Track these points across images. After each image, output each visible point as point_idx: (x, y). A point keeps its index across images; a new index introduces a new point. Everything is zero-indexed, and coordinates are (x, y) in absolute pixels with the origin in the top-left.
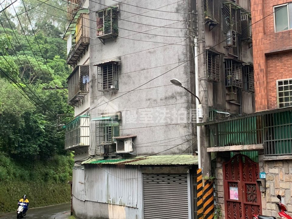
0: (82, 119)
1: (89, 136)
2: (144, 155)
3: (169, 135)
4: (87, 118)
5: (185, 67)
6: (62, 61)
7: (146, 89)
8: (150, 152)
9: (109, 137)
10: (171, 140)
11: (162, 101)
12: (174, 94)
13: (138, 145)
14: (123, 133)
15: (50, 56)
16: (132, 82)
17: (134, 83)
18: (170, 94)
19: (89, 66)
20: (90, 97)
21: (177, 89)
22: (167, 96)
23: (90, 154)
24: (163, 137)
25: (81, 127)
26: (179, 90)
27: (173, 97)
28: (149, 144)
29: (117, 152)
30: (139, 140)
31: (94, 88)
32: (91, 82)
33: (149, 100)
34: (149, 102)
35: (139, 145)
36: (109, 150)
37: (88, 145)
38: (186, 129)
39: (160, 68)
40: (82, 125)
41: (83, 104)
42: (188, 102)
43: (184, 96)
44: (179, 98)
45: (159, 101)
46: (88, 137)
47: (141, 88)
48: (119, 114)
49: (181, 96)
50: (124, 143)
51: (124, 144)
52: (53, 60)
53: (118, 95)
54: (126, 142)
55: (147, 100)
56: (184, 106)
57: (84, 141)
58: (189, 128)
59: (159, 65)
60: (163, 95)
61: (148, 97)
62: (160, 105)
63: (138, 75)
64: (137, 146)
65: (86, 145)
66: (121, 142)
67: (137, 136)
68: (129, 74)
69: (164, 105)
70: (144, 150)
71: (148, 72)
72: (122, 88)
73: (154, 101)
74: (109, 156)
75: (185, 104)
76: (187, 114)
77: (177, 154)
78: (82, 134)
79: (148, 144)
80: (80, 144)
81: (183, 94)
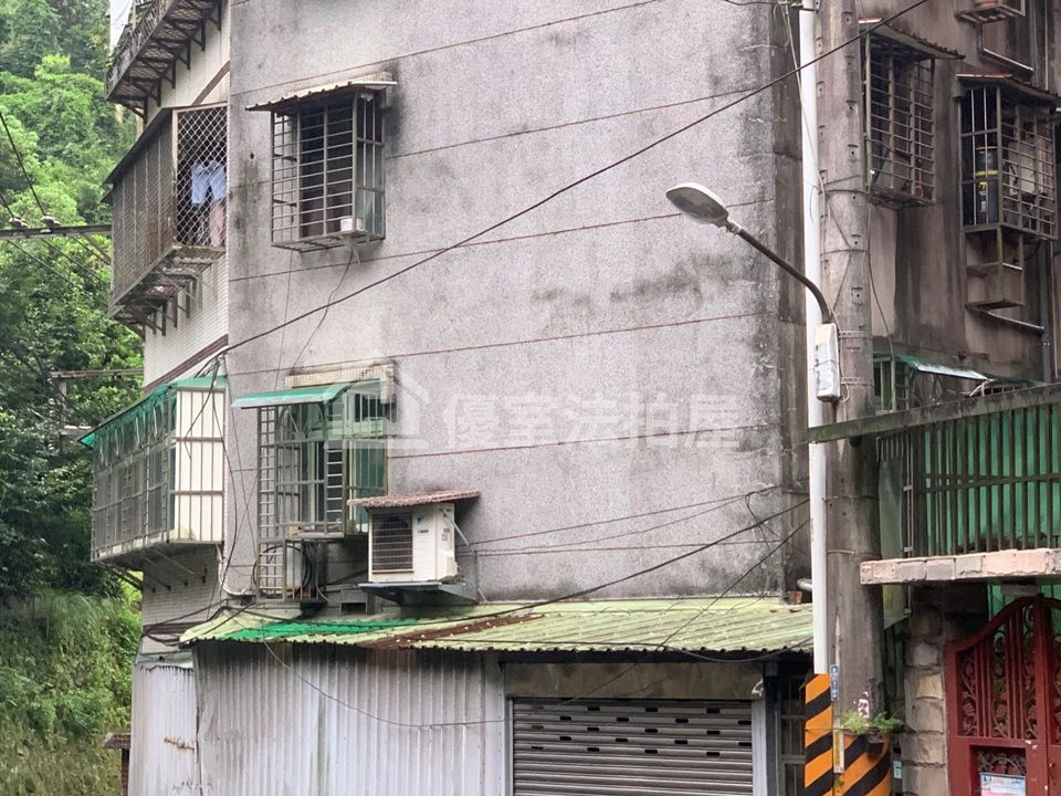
0: (186, 396)
1: (221, 493)
2: (520, 597)
3: (657, 494)
4: (212, 391)
5: (747, 120)
6: (84, 86)
7: (534, 240)
8: (552, 584)
9: (329, 500)
10: (667, 518)
11: (619, 306)
12: (689, 268)
13: (486, 546)
14: (404, 479)
15: (16, 54)
16: (456, 199)
17: (467, 204)
18: (666, 267)
19: (228, 113)
20: (226, 277)
21: (704, 238)
22: (649, 274)
23: (226, 588)
24: (626, 499)
25: (179, 440)
26: (711, 243)
27: (677, 283)
28: (549, 540)
29: (371, 577)
30: (494, 515)
31: (249, 229)
32: (236, 199)
33: (550, 296)
34: (548, 307)
35: (494, 546)
36: (330, 566)
37: (217, 538)
38: (747, 461)
39: (611, 123)
40: (182, 429)
41: (188, 316)
42: (761, 310)
43: (738, 277)
44: (714, 289)
45: (602, 301)
46: (218, 499)
47: (508, 231)
48: (381, 374)
49: (725, 280)
50: (410, 532)
51: (411, 539)
52: (34, 78)
53: (383, 269)
54: (422, 526)
55: (536, 297)
56: (739, 334)
57: (196, 521)
58: (764, 454)
59: (605, 110)
60: (624, 274)
61: (546, 284)
62: (610, 327)
63: (491, 160)
64: (480, 547)
65: (206, 538)
66: (397, 525)
67: (484, 496)
68: (441, 154)
69: (632, 324)
70: (519, 573)
71: (544, 147)
72: (404, 233)
73: (578, 302)
74: (332, 600)
75: (743, 320)
76: (757, 374)
77: (700, 592)
78: (183, 482)
79: (540, 541)
80: (174, 535)
81: (737, 268)
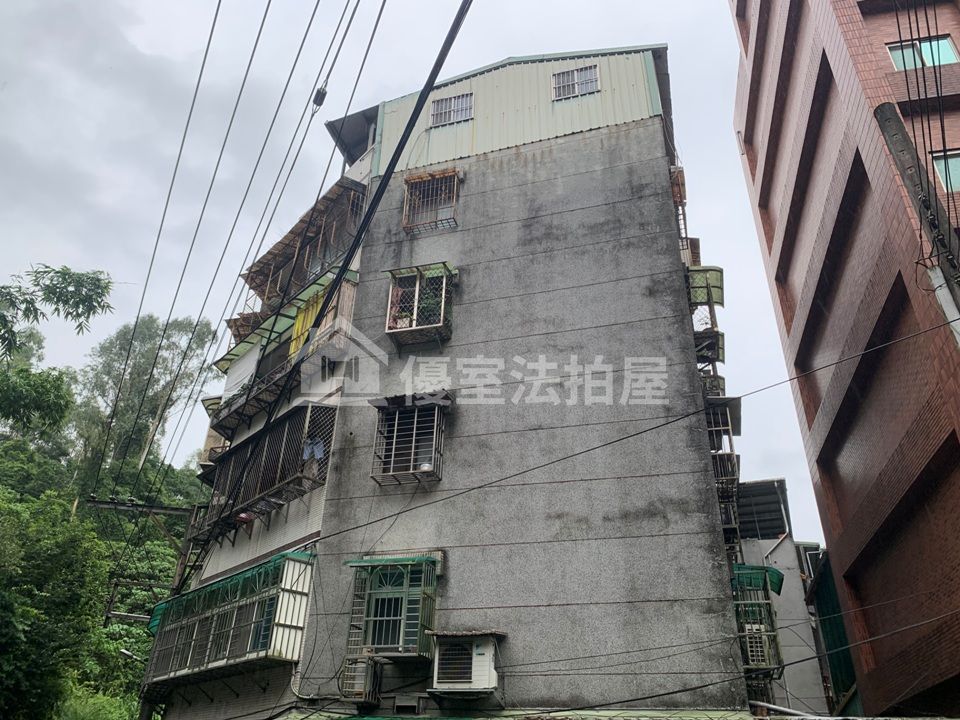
0: (292, 563)
1: (302, 629)
4: (307, 564)
5: (691, 429)
7: (547, 485)
8: (564, 696)
11: (609, 525)
12: (658, 504)
13: (511, 669)
14: (447, 623)
16: (493, 460)
17: (500, 464)
18: (641, 504)
19: (337, 412)
20: (324, 498)
21: (668, 489)
22: (629, 506)
23: (295, 690)
25: (283, 590)
26: (673, 492)
27: (650, 513)
29: (435, 685)
31: (345, 472)
32: (337, 456)
33: (559, 516)
34: (558, 523)
37: (296, 658)
39: (598, 427)
40: (286, 583)
42: (712, 530)
43: (694, 511)
44: (678, 516)
45: (597, 520)
47: (528, 478)
48: (438, 556)
49: (685, 513)
50: (471, 655)
51: (471, 659)
53: (439, 496)
54: (480, 651)
55: (549, 517)
56: (698, 543)
58: (724, 615)
59: (594, 420)
60: (614, 507)
61: (557, 509)
62: (604, 536)
63: (517, 442)
64: (506, 669)
65: (289, 657)
66: (459, 650)
67: (510, 635)
68: (483, 438)
69: (618, 535)
71: (554, 437)
72: (454, 477)
73: (579, 521)
74: (385, 704)
75: (700, 536)
76: (713, 566)
78: (280, 618)
80: (270, 652)
81: (693, 506)
